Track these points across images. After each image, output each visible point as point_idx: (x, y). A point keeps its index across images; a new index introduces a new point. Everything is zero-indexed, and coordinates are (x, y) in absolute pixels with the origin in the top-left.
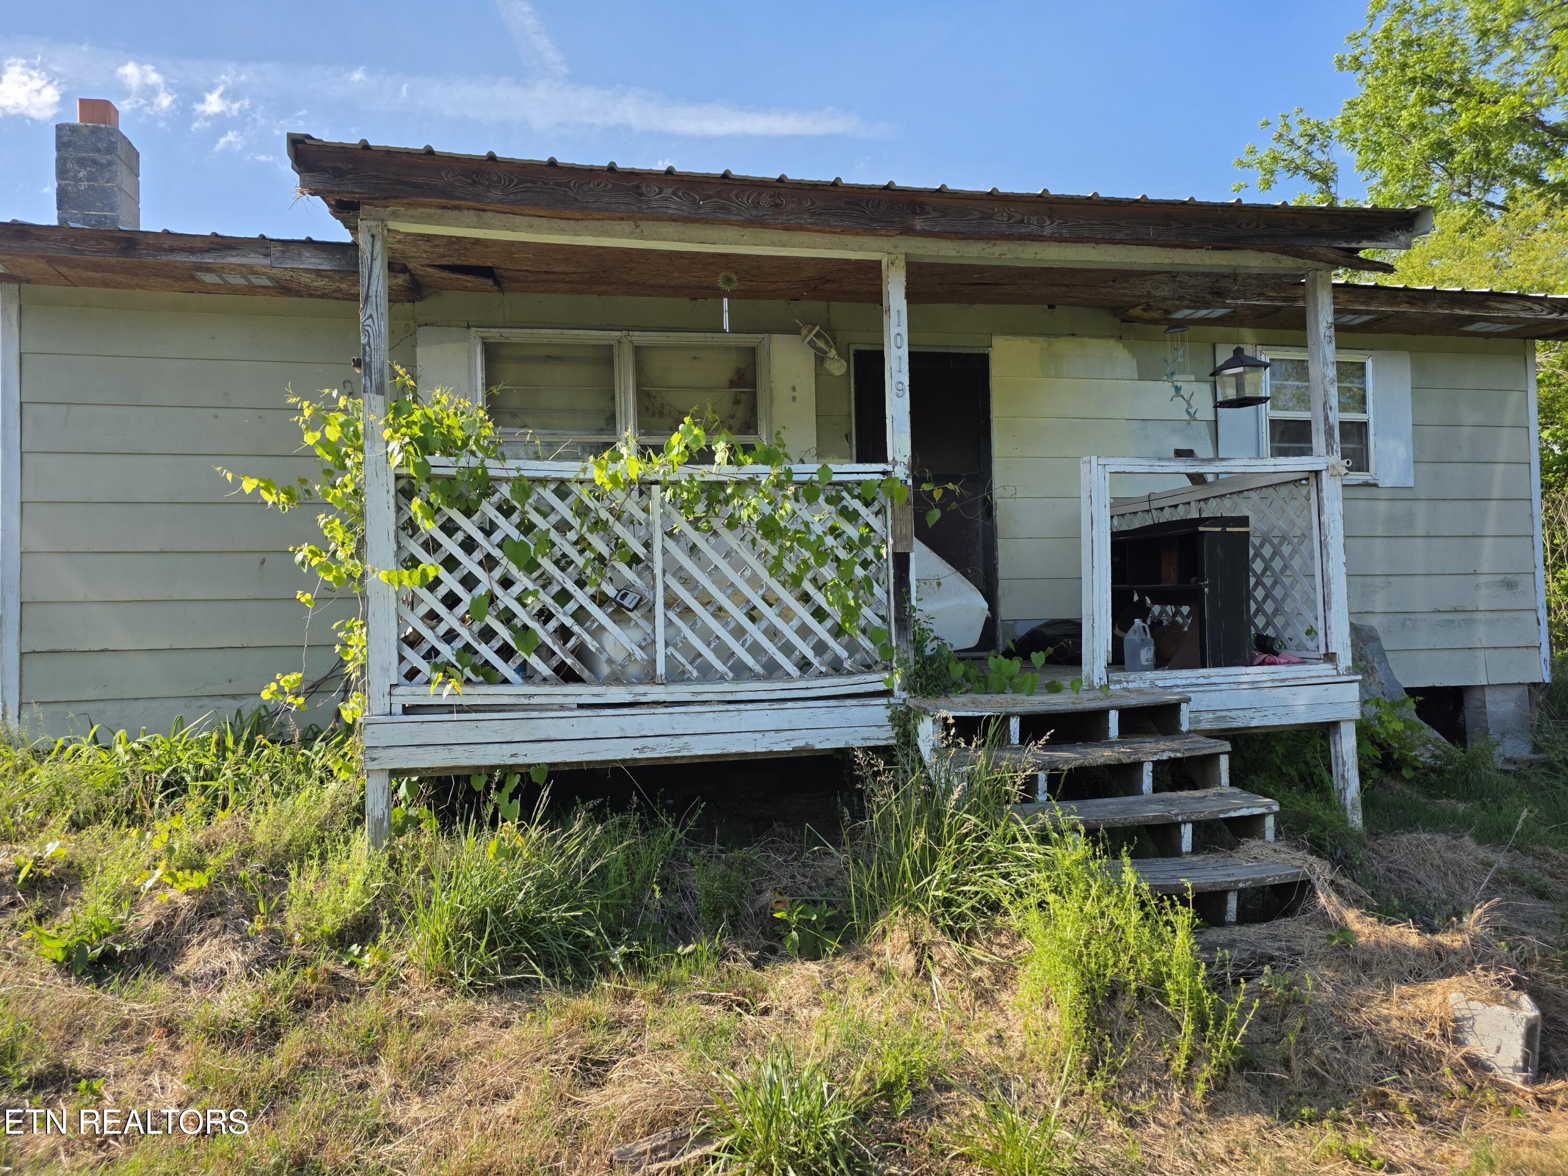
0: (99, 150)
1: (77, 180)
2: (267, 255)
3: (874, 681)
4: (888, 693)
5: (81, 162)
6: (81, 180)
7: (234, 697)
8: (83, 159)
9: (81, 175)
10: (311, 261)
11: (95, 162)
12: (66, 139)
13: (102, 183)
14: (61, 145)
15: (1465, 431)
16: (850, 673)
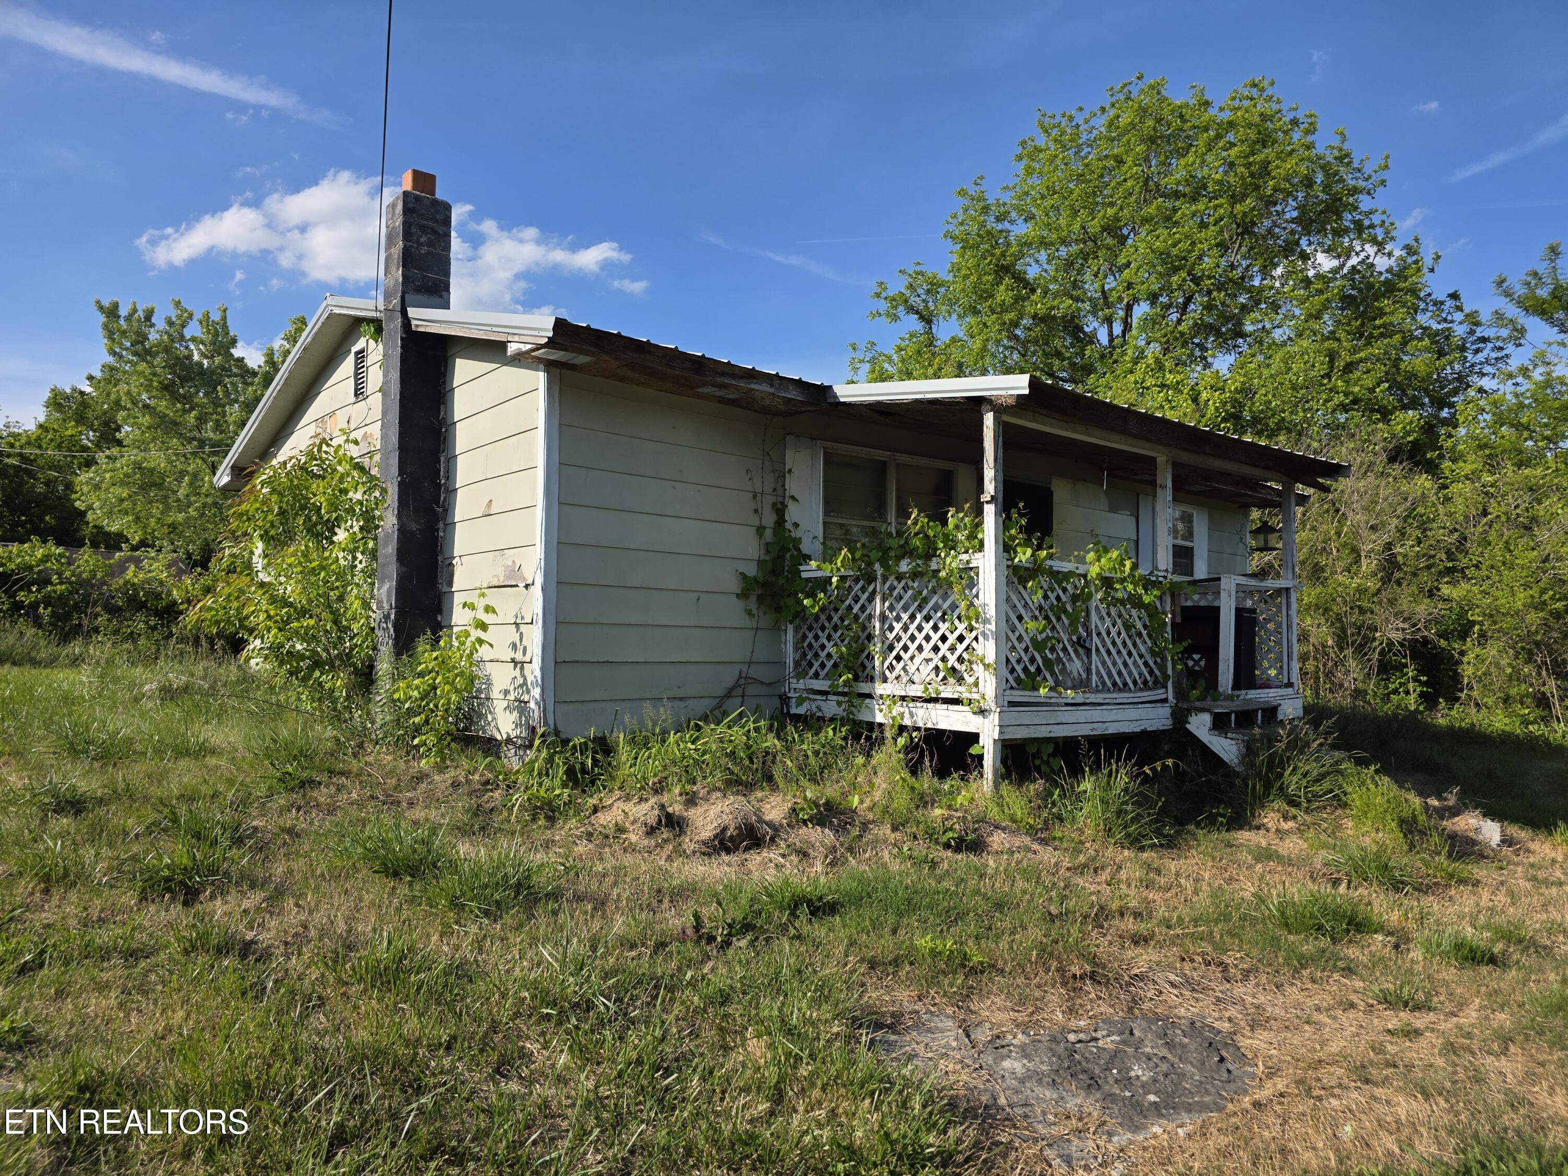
0: (437, 221)
1: (421, 245)
2: (772, 386)
3: (1159, 694)
4: (1165, 700)
5: (423, 229)
6: (422, 244)
7: (681, 699)
8: (424, 226)
9: (422, 240)
10: (793, 394)
11: (434, 232)
12: (411, 205)
13: (439, 251)
14: (407, 211)
15: (1225, 556)
16: (1150, 689)
